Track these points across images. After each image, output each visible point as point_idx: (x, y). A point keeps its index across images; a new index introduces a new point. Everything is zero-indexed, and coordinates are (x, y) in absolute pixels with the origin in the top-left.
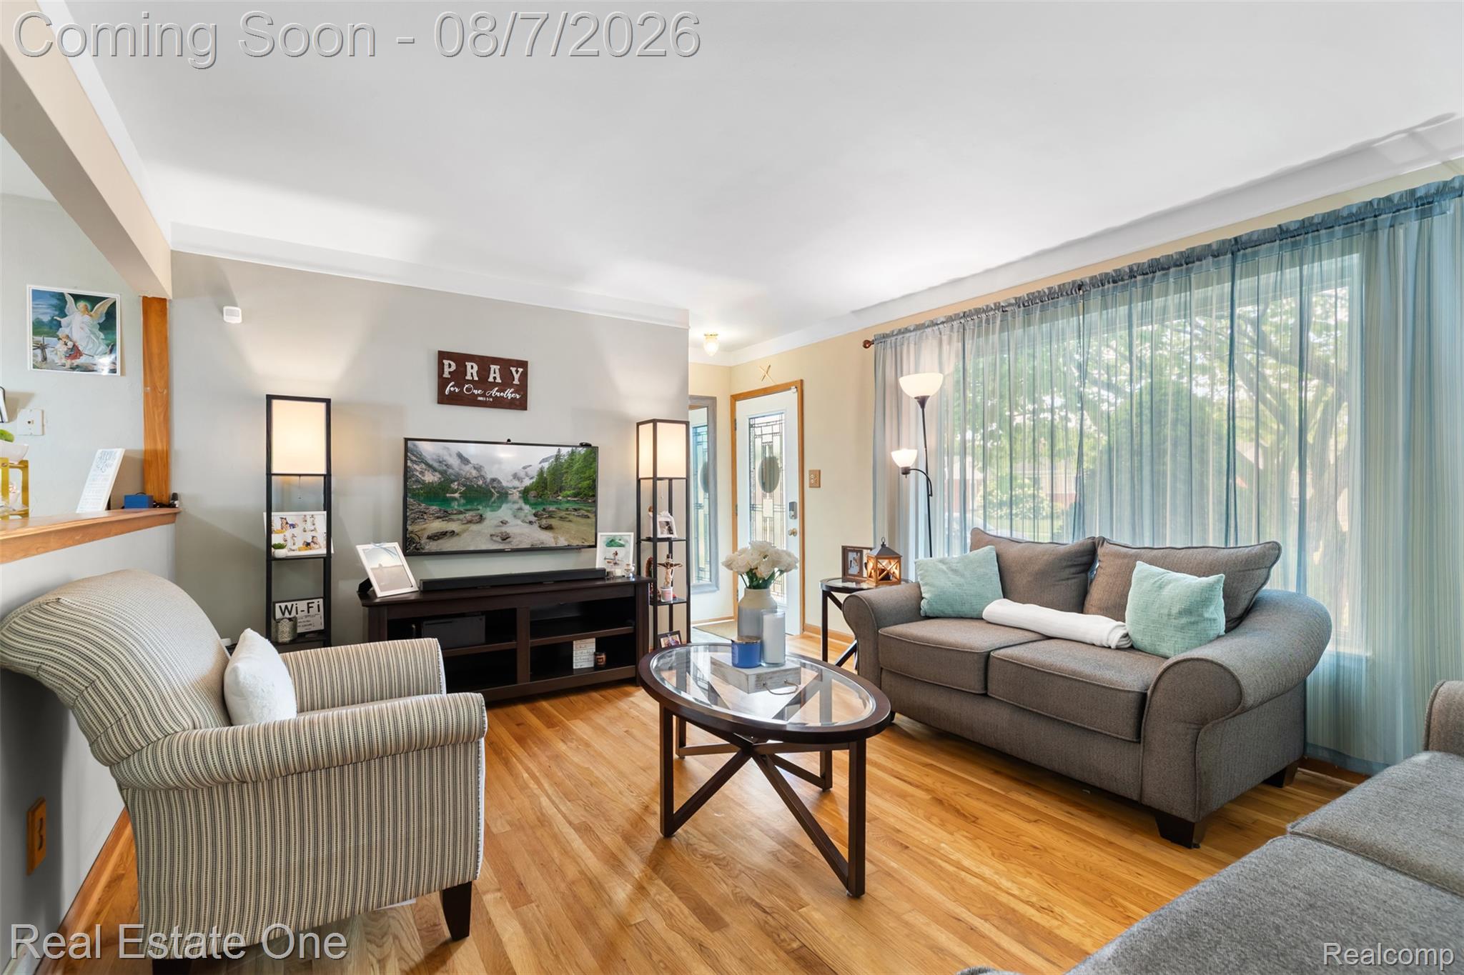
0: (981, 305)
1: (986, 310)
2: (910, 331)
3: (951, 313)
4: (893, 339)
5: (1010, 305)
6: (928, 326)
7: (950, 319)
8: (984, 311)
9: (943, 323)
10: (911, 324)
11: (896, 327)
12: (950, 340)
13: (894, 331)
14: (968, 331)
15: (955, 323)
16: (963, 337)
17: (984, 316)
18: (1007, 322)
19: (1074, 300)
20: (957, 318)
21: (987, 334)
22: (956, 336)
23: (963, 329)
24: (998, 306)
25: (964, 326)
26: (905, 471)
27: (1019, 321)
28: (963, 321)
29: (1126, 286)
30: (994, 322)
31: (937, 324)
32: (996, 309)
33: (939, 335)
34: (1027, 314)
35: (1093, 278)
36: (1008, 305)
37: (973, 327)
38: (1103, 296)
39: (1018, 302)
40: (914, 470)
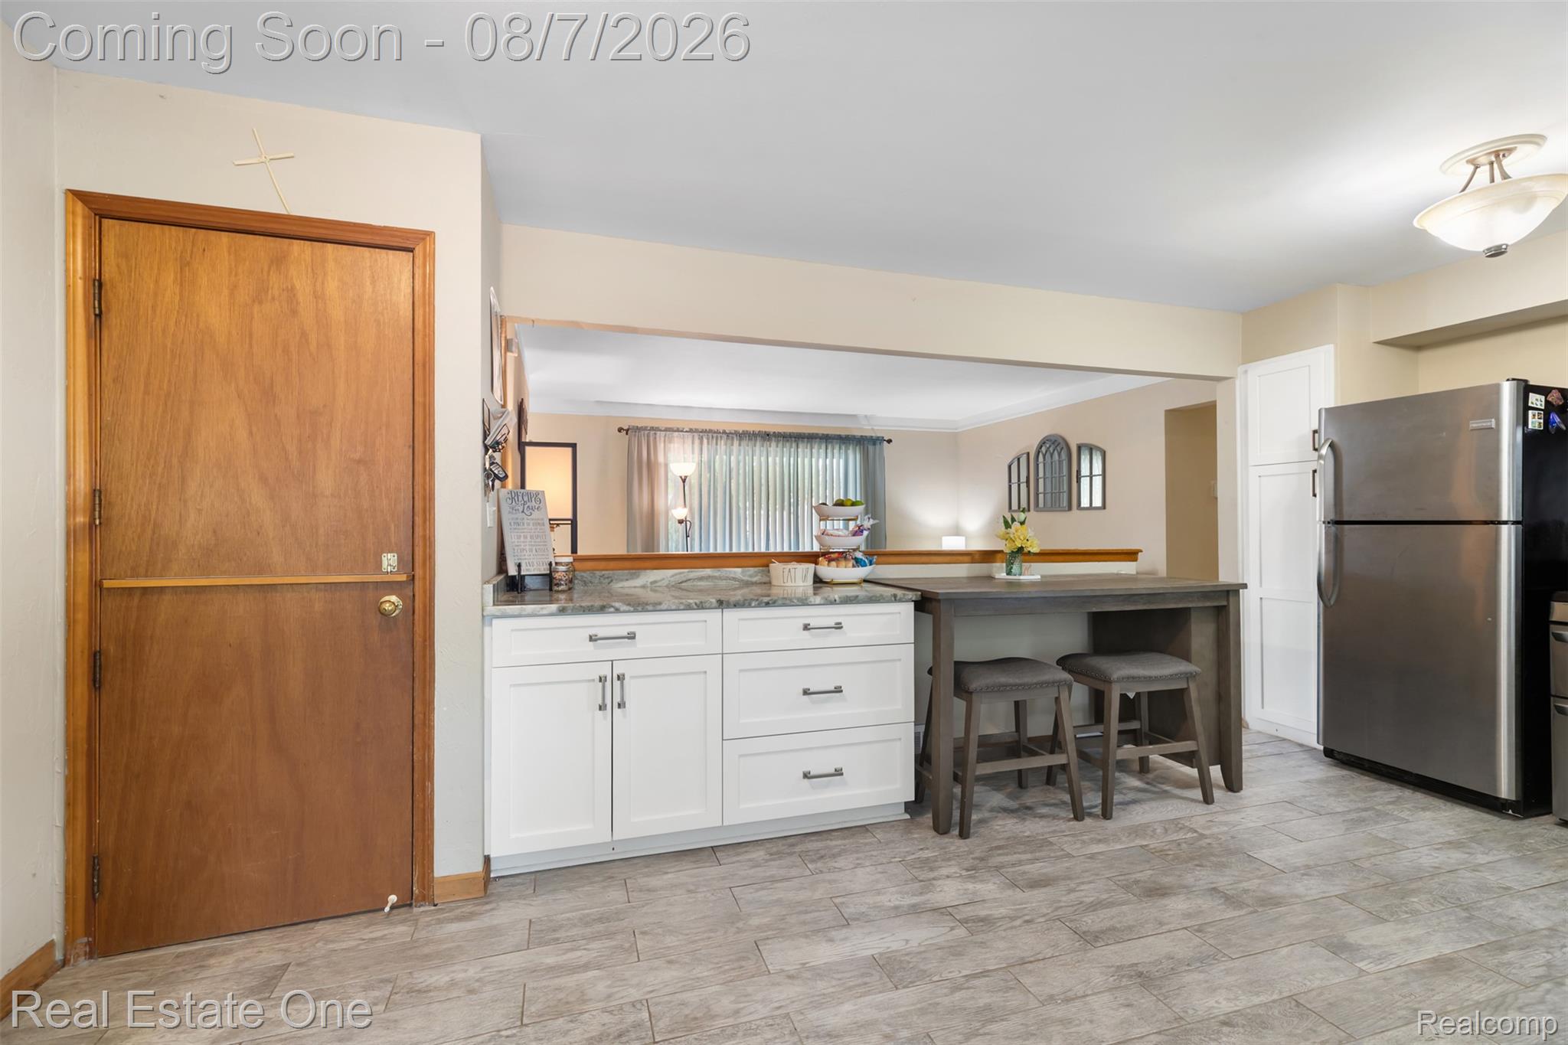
0: (714, 428)
1: (718, 432)
2: (661, 431)
3: (693, 427)
4: (646, 432)
5: (732, 434)
6: (675, 431)
7: (691, 431)
8: (715, 432)
9: (686, 432)
10: (663, 426)
11: (650, 424)
12: (693, 443)
13: (647, 427)
14: (705, 441)
15: (695, 434)
16: (701, 443)
17: (715, 435)
18: (729, 442)
19: (764, 440)
20: (696, 431)
21: (717, 444)
22: (697, 441)
23: (701, 439)
24: (724, 432)
25: (702, 437)
26: (681, 522)
27: (736, 443)
28: (701, 434)
29: (788, 441)
30: (721, 439)
31: (682, 431)
32: (723, 433)
33: (683, 438)
34: (740, 440)
35: (774, 433)
36: (731, 433)
37: (708, 439)
38: (778, 441)
39: (736, 433)
40: (686, 521)
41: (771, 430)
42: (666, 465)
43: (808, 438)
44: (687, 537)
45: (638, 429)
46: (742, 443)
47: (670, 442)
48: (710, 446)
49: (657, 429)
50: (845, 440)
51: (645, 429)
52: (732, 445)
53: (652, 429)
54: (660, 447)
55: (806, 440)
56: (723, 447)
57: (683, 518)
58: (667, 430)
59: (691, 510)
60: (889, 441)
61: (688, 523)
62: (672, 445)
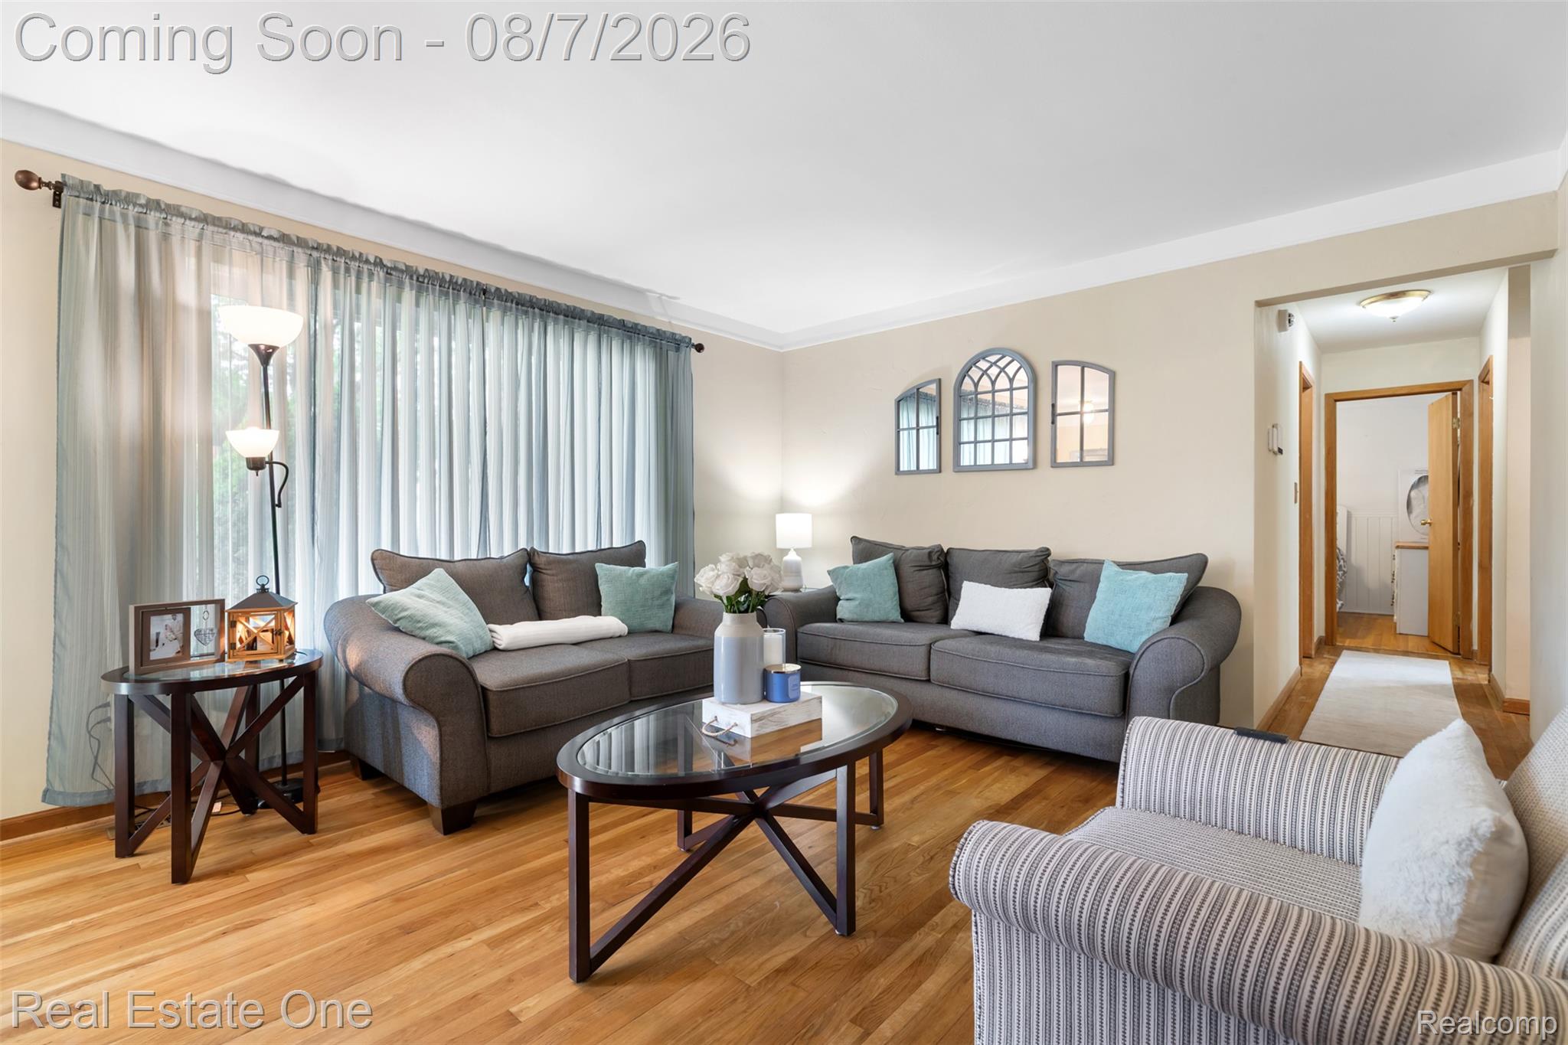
0: (351, 247)
1: (361, 259)
2: (183, 218)
3: (291, 231)
4: (133, 213)
6: (235, 229)
7: (284, 239)
9: (269, 239)
10: (189, 205)
11: (144, 192)
12: (291, 275)
13: (138, 196)
14: (326, 274)
15: (298, 250)
16: (315, 281)
17: (354, 265)
18: (391, 290)
19: (476, 302)
20: (301, 243)
21: (358, 291)
22: (302, 273)
23: (315, 268)
24: (379, 263)
25: (318, 262)
26: (256, 465)
27: (409, 295)
28: (315, 254)
29: (526, 313)
30: (371, 279)
31: (258, 234)
32: (375, 264)
33: (261, 254)
34: (419, 291)
35: (498, 289)
36: (395, 269)
37: (335, 272)
38: (505, 311)
39: (409, 271)
40: (271, 463)
41: (493, 284)
42: (205, 316)
43: (566, 316)
44: (273, 507)
45: (95, 193)
46: (423, 300)
47: (218, 260)
48: (341, 292)
49: (173, 211)
50: (631, 332)
51: (129, 199)
52: (399, 300)
53: (154, 205)
54: (186, 267)
55: (561, 317)
56: (377, 303)
57: (265, 455)
58: (204, 219)
59: (286, 442)
60: (699, 348)
61: (279, 471)
62: (224, 271)
